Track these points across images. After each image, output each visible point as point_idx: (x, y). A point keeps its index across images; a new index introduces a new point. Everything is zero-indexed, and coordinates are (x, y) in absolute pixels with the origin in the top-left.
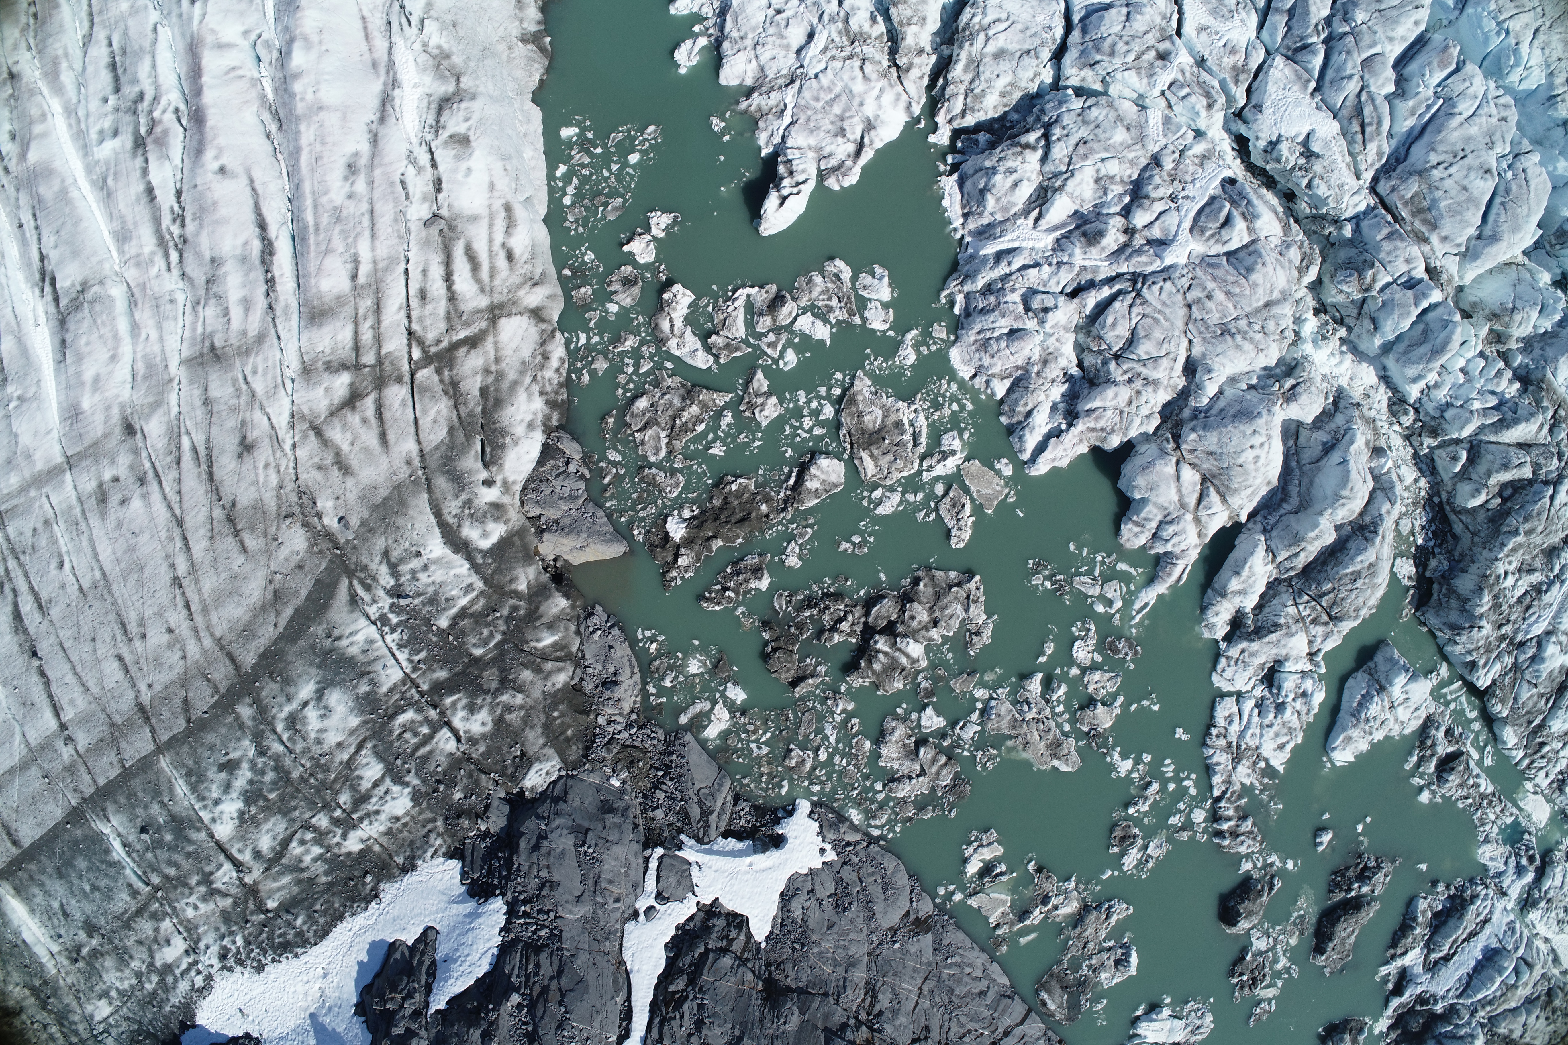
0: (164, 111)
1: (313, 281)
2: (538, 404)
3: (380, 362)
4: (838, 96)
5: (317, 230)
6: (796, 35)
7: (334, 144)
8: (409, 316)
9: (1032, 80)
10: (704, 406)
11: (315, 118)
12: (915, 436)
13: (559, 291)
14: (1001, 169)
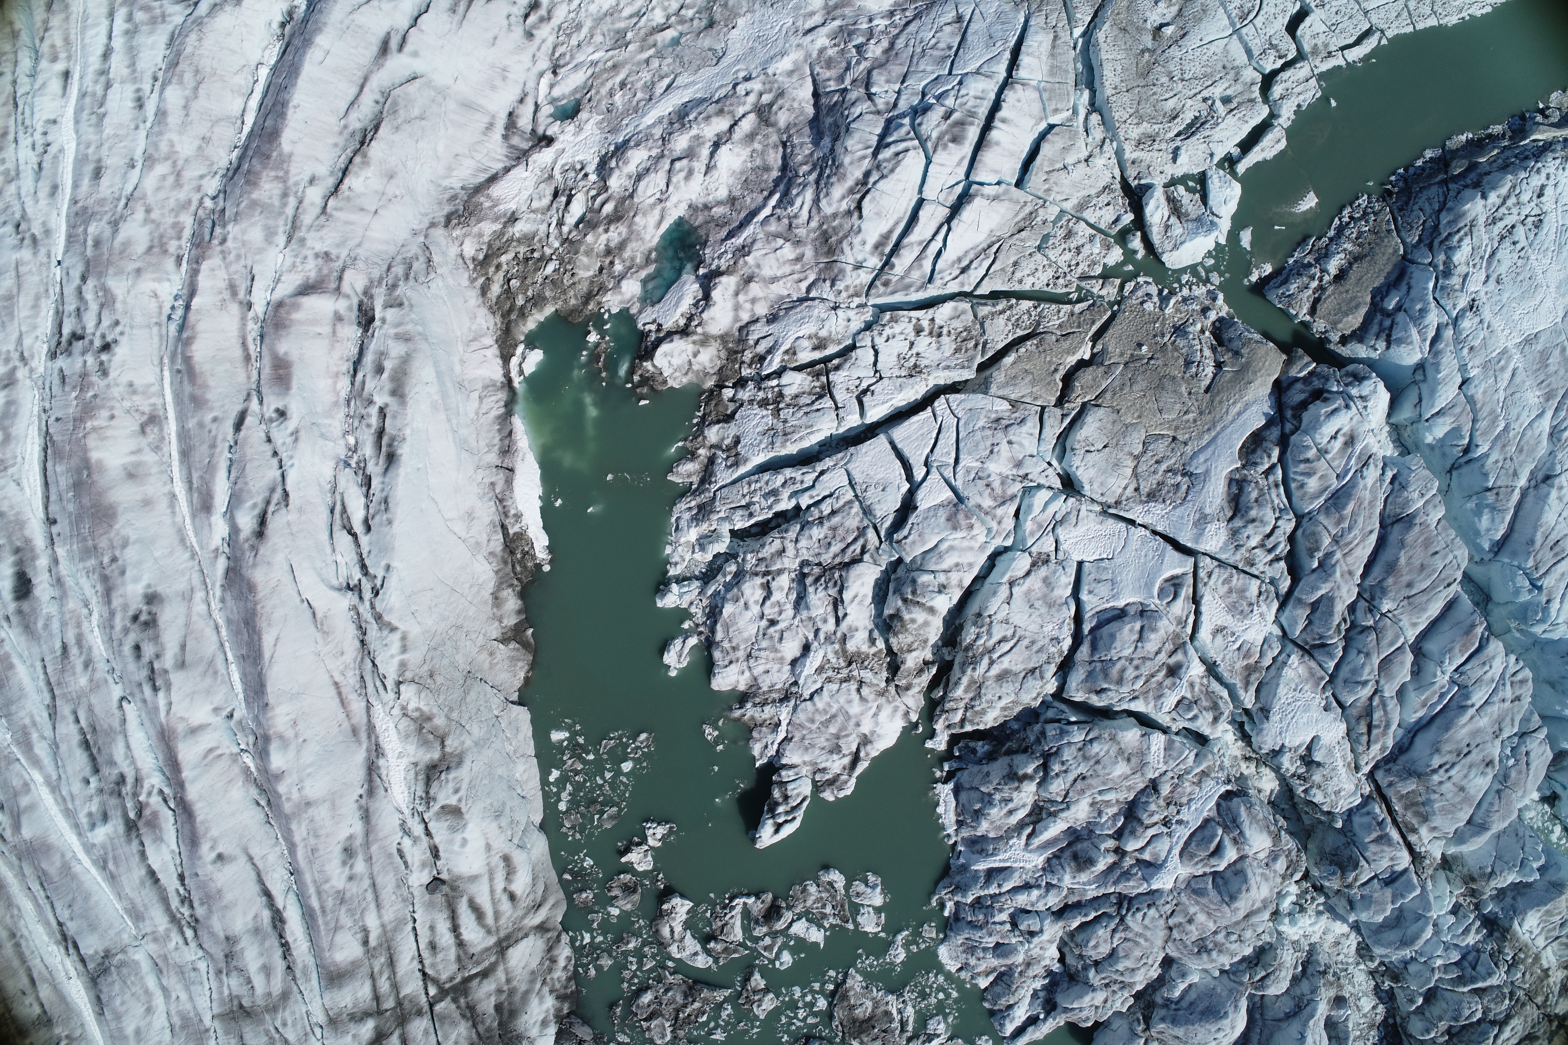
0: (149, 794)
1: (327, 954)
2: (550, 1002)
3: (399, 1003)
4: (834, 716)
5: (324, 911)
6: (791, 648)
7: (327, 836)
8: (421, 962)
9: (1035, 699)
10: (705, 1001)
11: (305, 815)
12: (903, 1024)
13: (561, 895)
14: (997, 797)
